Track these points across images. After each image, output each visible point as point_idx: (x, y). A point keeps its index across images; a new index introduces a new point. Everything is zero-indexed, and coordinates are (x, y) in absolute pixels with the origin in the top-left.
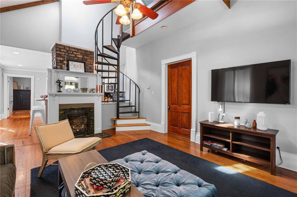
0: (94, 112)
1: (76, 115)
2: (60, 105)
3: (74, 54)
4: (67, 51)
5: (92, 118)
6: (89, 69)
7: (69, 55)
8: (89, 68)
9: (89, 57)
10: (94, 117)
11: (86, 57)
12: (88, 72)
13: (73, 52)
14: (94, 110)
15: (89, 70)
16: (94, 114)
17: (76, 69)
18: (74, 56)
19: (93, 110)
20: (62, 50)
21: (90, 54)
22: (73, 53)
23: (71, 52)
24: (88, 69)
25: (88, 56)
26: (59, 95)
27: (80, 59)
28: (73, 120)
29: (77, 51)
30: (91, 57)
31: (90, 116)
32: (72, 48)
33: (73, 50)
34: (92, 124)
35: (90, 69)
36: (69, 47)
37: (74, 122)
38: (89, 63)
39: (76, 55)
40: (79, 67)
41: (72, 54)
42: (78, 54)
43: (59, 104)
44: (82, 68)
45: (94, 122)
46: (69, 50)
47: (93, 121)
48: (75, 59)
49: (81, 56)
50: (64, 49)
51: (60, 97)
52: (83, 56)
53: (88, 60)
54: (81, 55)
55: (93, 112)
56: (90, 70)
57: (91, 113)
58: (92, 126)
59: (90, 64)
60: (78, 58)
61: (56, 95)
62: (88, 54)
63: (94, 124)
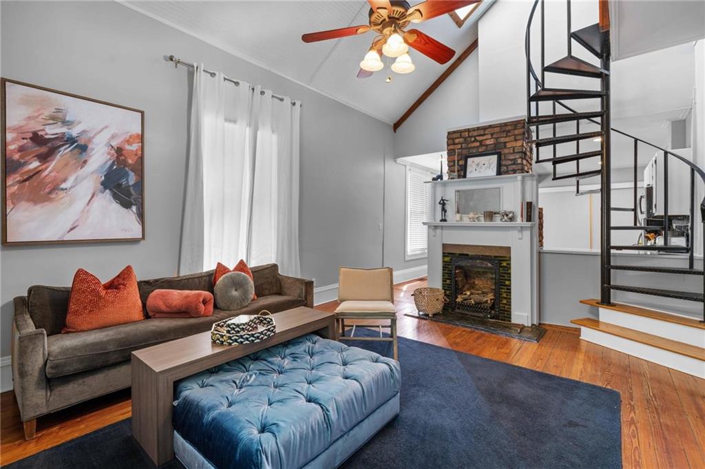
0: (510, 268)
1: (479, 270)
2: (444, 246)
3: (477, 141)
4: (465, 138)
5: (507, 283)
6: (512, 164)
7: (469, 146)
8: (510, 162)
9: (510, 136)
10: (510, 280)
11: (502, 140)
12: (507, 172)
13: (475, 137)
14: (509, 264)
15: (511, 168)
16: (510, 274)
17: (479, 172)
18: (478, 144)
19: (507, 264)
20: (457, 141)
21: (515, 129)
22: (476, 139)
23: (473, 139)
24: (510, 165)
25: (509, 134)
26: (442, 226)
27: (489, 148)
28: (475, 279)
29: (482, 133)
30: (515, 135)
31: (502, 276)
32: (474, 130)
33: (475, 133)
34: (505, 296)
35: (514, 164)
36: (468, 130)
37: (476, 283)
38: (512, 151)
39: (481, 142)
40: (486, 165)
41: (474, 141)
42: (485, 137)
43: (443, 244)
44: (492, 167)
45: (510, 293)
46: (469, 137)
47: (507, 289)
48: (480, 150)
49: (492, 140)
50: (461, 137)
51: (444, 231)
52: (497, 138)
53: (509, 145)
54: (492, 138)
55: (508, 267)
56: (514, 166)
57: (503, 270)
58: (505, 301)
59: (514, 152)
60: (487, 145)
61: (436, 227)
62: (509, 131)
63: (510, 299)
